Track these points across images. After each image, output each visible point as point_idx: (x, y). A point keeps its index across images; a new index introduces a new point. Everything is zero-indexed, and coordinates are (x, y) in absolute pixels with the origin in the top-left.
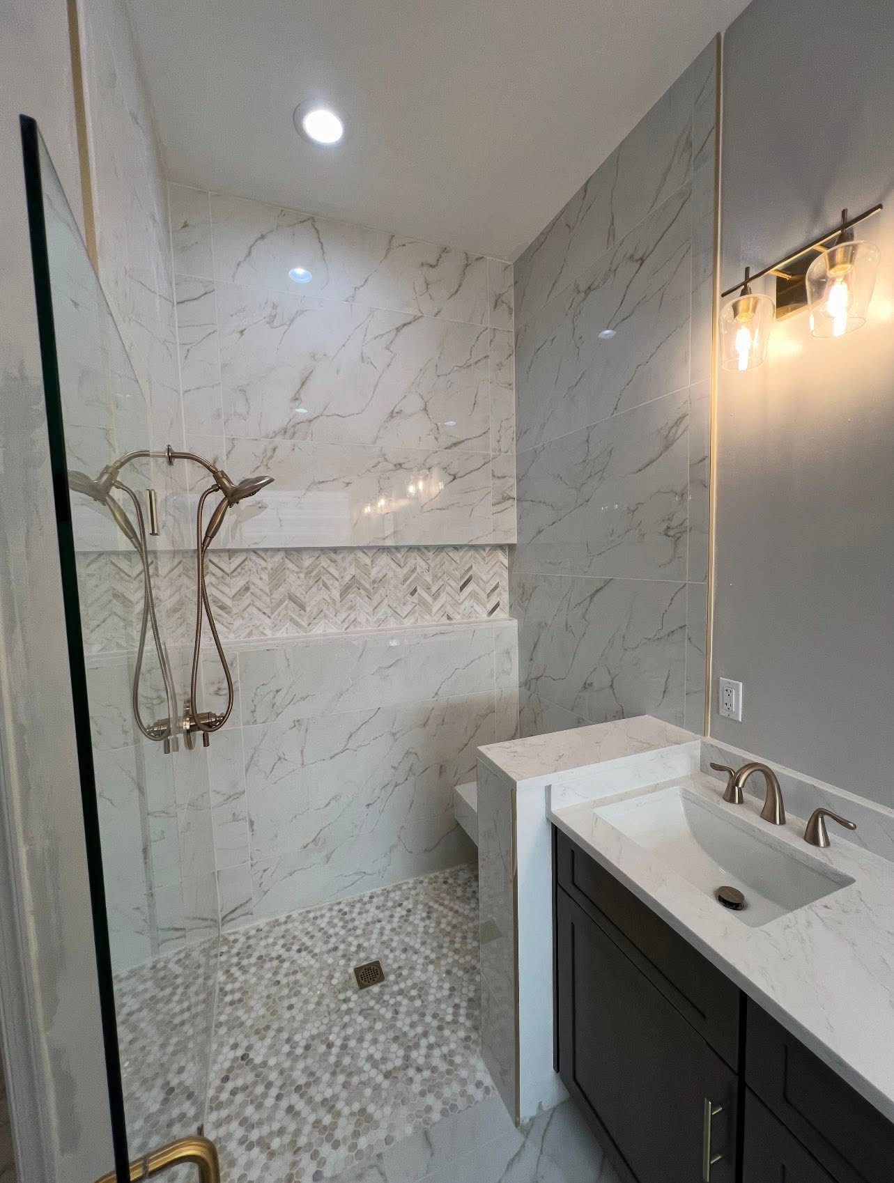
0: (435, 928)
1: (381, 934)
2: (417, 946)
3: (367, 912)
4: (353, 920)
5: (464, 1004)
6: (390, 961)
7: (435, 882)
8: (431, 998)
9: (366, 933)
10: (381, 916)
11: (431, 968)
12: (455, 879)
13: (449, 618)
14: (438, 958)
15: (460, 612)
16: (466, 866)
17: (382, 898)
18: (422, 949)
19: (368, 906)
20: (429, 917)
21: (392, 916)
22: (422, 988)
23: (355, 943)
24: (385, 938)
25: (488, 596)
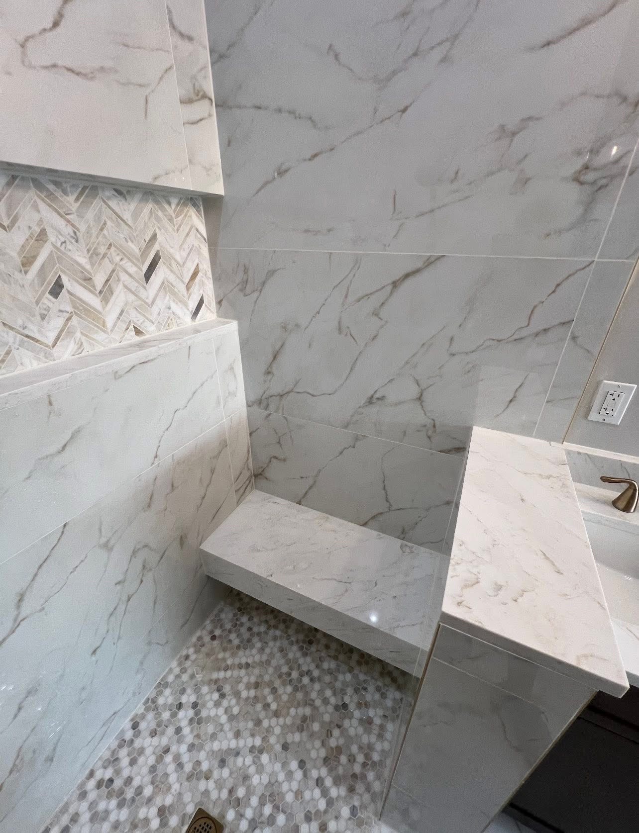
0: (238, 703)
1: (180, 766)
2: (233, 744)
3: (141, 751)
4: (129, 781)
5: (324, 772)
6: (214, 795)
7: (203, 645)
8: (290, 798)
9: (159, 782)
10: (164, 741)
11: (265, 758)
12: (221, 627)
13: (138, 332)
14: (264, 739)
15: (153, 317)
16: (222, 603)
17: (150, 716)
18: (241, 743)
19: (138, 743)
20: (223, 696)
21: (178, 730)
22: (272, 795)
23: (153, 811)
24: (188, 768)
25: (188, 287)
